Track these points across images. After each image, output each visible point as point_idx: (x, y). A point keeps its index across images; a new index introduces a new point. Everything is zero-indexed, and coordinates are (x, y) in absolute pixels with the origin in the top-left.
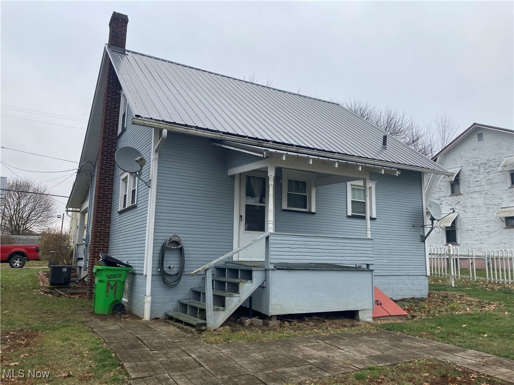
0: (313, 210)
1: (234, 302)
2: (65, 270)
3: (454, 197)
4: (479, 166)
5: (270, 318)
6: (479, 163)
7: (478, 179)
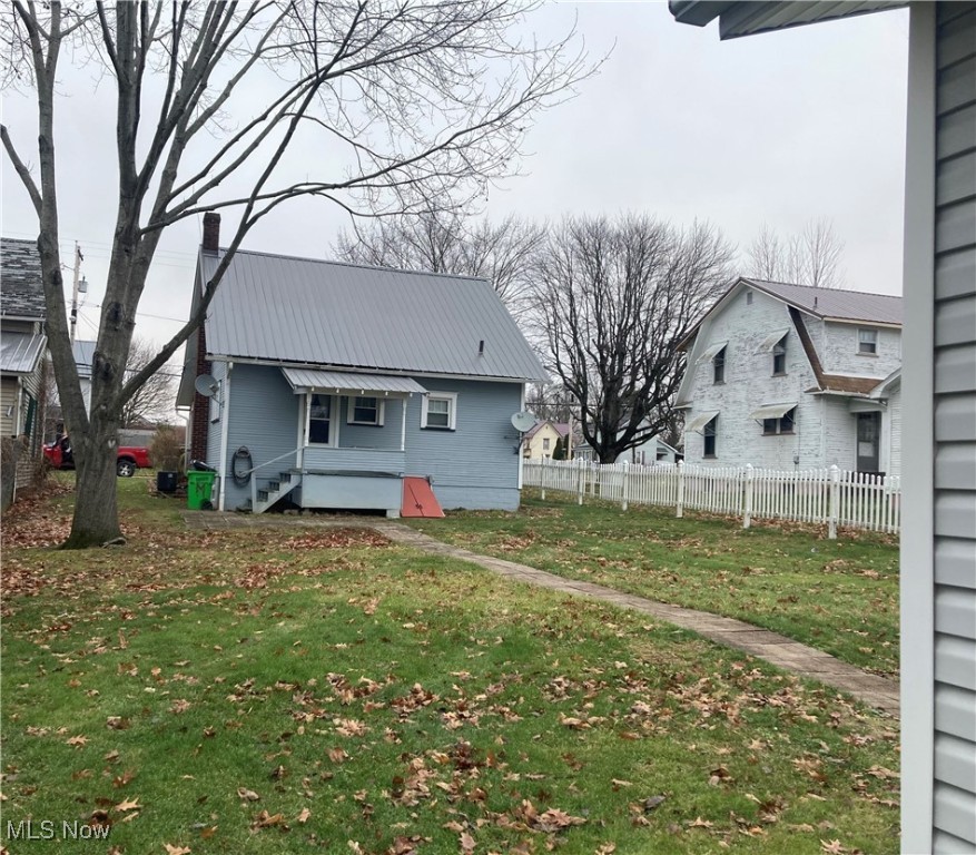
0: (381, 423)
1: (274, 497)
2: (171, 476)
3: (716, 387)
4: (746, 343)
5: (304, 509)
6: (745, 337)
7: (743, 362)
